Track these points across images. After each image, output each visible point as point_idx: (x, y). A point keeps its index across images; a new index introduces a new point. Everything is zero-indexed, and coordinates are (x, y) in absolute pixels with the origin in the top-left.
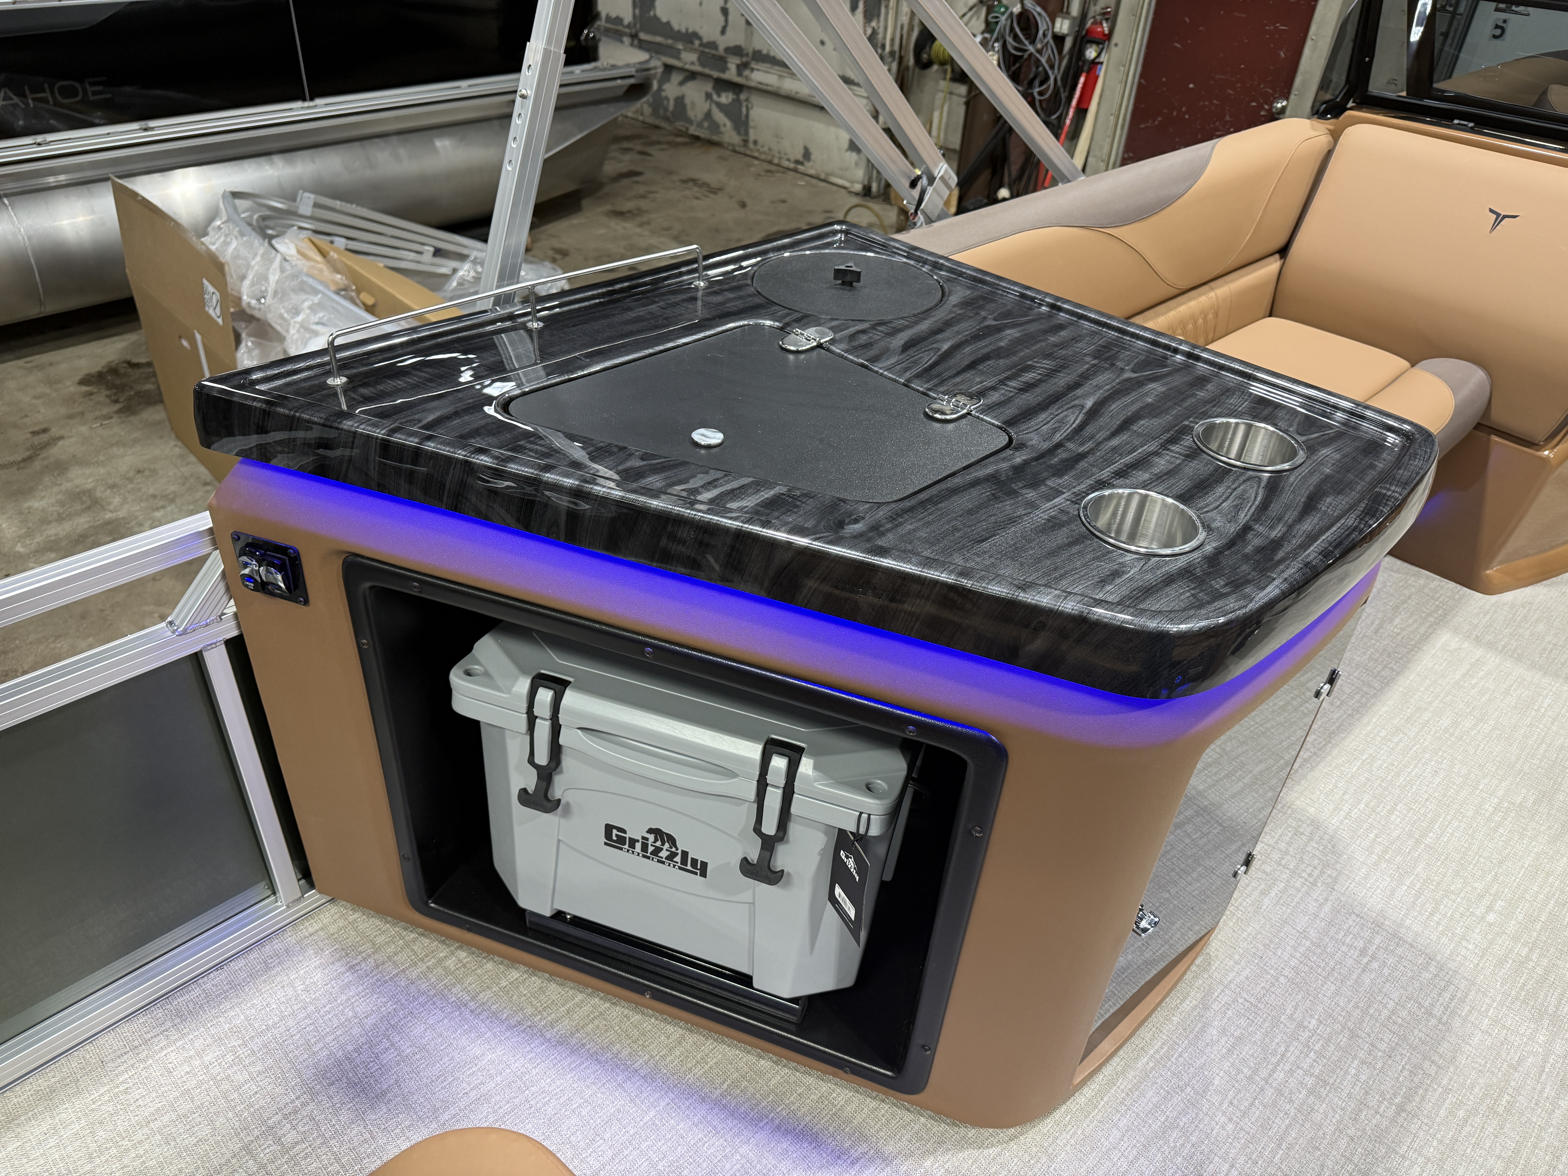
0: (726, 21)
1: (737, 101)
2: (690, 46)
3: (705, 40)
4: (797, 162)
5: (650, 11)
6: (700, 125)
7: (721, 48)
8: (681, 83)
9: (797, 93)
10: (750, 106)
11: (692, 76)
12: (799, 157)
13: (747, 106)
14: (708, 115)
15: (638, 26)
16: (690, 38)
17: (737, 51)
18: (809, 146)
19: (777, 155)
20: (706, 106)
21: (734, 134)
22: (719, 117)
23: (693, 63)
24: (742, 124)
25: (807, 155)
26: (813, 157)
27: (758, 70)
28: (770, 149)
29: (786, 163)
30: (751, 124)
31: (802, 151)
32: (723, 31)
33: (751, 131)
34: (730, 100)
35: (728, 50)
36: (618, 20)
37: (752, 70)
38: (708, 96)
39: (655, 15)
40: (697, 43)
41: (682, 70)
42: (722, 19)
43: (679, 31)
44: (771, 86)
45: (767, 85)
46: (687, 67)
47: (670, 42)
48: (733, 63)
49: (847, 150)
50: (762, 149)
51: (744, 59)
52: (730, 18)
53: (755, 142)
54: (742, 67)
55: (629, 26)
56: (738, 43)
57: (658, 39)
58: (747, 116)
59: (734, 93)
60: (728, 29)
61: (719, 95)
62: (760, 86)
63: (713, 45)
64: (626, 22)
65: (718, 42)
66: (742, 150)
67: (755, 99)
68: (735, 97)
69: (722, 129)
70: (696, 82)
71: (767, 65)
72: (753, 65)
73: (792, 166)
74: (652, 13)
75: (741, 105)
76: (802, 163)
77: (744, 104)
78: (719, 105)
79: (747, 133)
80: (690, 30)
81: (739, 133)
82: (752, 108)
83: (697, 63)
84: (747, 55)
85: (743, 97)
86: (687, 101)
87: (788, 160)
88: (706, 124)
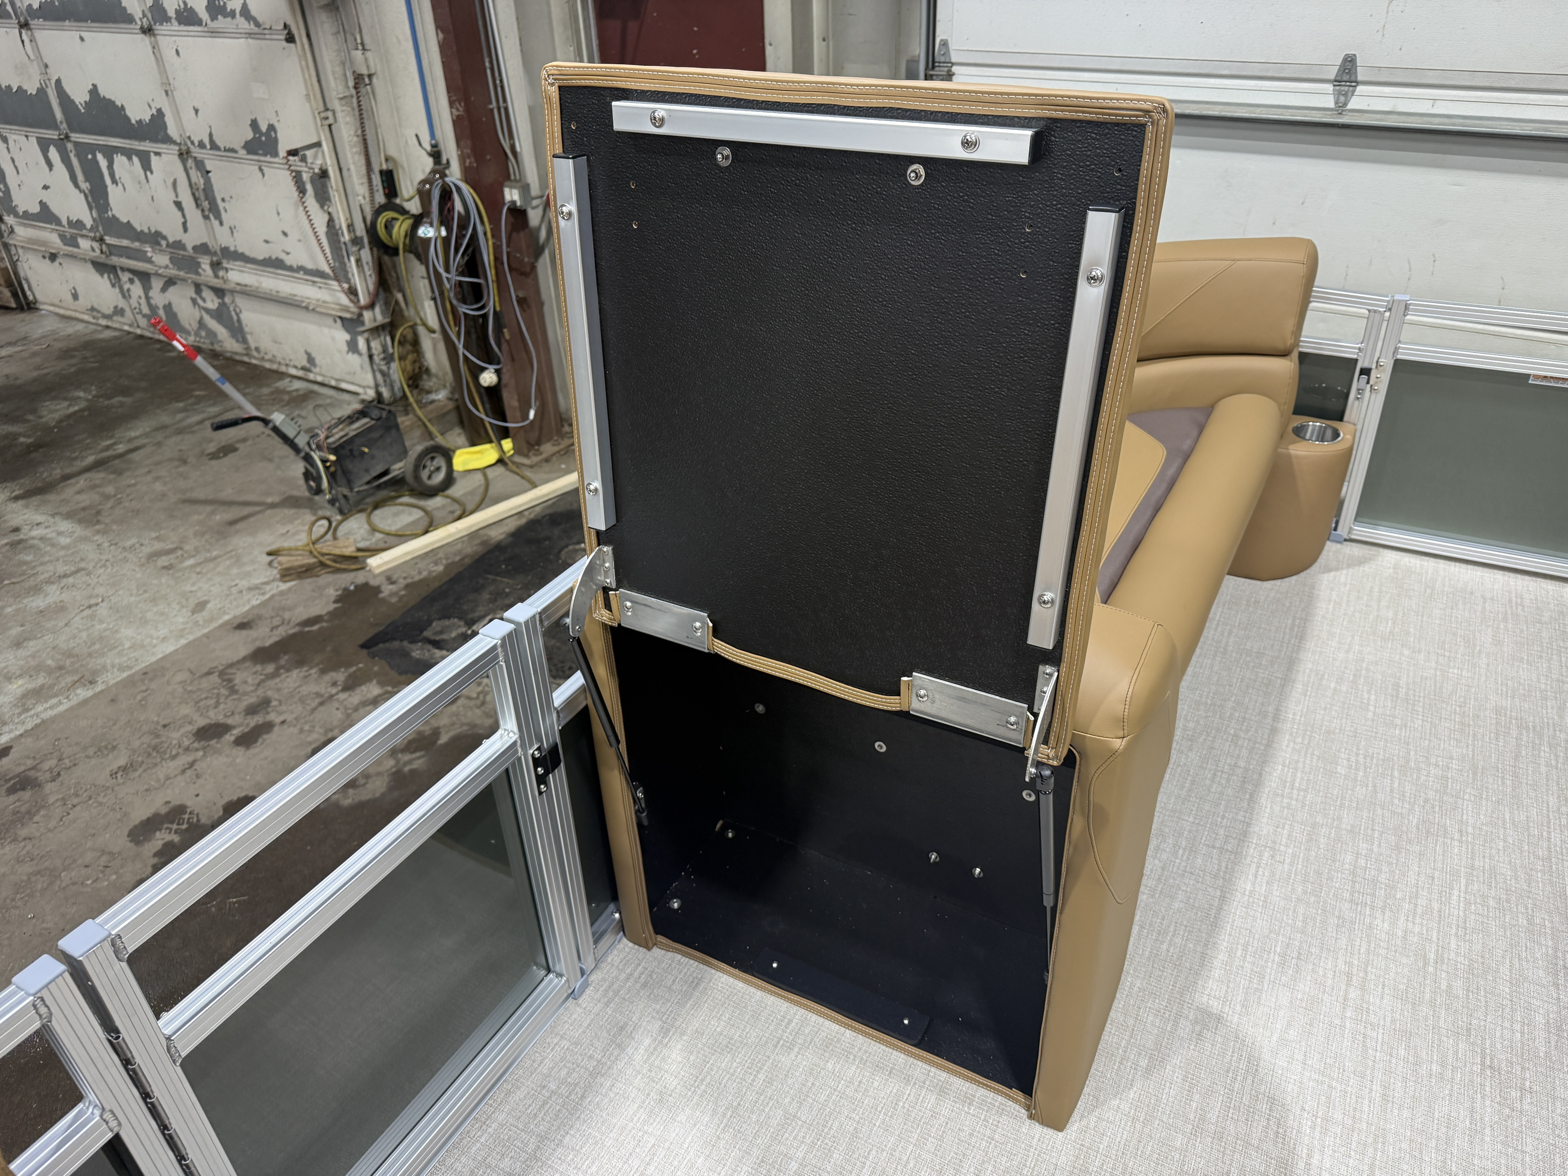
0: (184, 216)
1: (223, 305)
2: (158, 247)
3: (171, 240)
4: (303, 368)
5: (107, 212)
6: (197, 334)
7: (189, 247)
8: (164, 290)
9: (278, 292)
10: (238, 310)
11: (170, 282)
12: (305, 363)
13: (235, 310)
14: (201, 323)
15: (100, 229)
16: (155, 238)
17: (203, 249)
18: (309, 350)
19: (282, 362)
20: (197, 313)
21: (234, 341)
22: (212, 324)
23: (167, 267)
24: (238, 331)
25: (311, 360)
26: (317, 361)
27: (232, 269)
28: (274, 356)
29: (293, 371)
30: (247, 329)
31: (305, 357)
32: (185, 230)
33: (249, 337)
34: (216, 305)
35: (195, 248)
36: (79, 224)
37: (227, 270)
38: (194, 301)
39: (113, 216)
40: (164, 243)
41: (157, 274)
42: (179, 214)
43: (142, 231)
44: (251, 286)
45: (246, 286)
46: (160, 272)
47: (137, 245)
48: (205, 263)
49: (348, 352)
50: (267, 357)
51: (215, 259)
52: (186, 211)
53: (257, 349)
54: (216, 266)
55: (91, 230)
56: (204, 241)
57: (125, 243)
58: (239, 321)
59: (218, 297)
60: (188, 224)
61: (204, 300)
62: (238, 288)
63: (178, 245)
64: (89, 227)
65: (183, 242)
66: (246, 359)
67: (241, 301)
68: (220, 301)
69: (220, 337)
70: (176, 286)
71: (238, 263)
72: (225, 265)
73: (300, 373)
74: (110, 213)
75: (228, 308)
76: (309, 370)
77: (231, 309)
78: (207, 311)
79: (245, 341)
80: (153, 231)
81: (237, 341)
82: (241, 311)
83: (171, 266)
84: (215, 253)
85: (227, 300)
86: (175, 308)
87: (295, 367)
88: (203, 334)
